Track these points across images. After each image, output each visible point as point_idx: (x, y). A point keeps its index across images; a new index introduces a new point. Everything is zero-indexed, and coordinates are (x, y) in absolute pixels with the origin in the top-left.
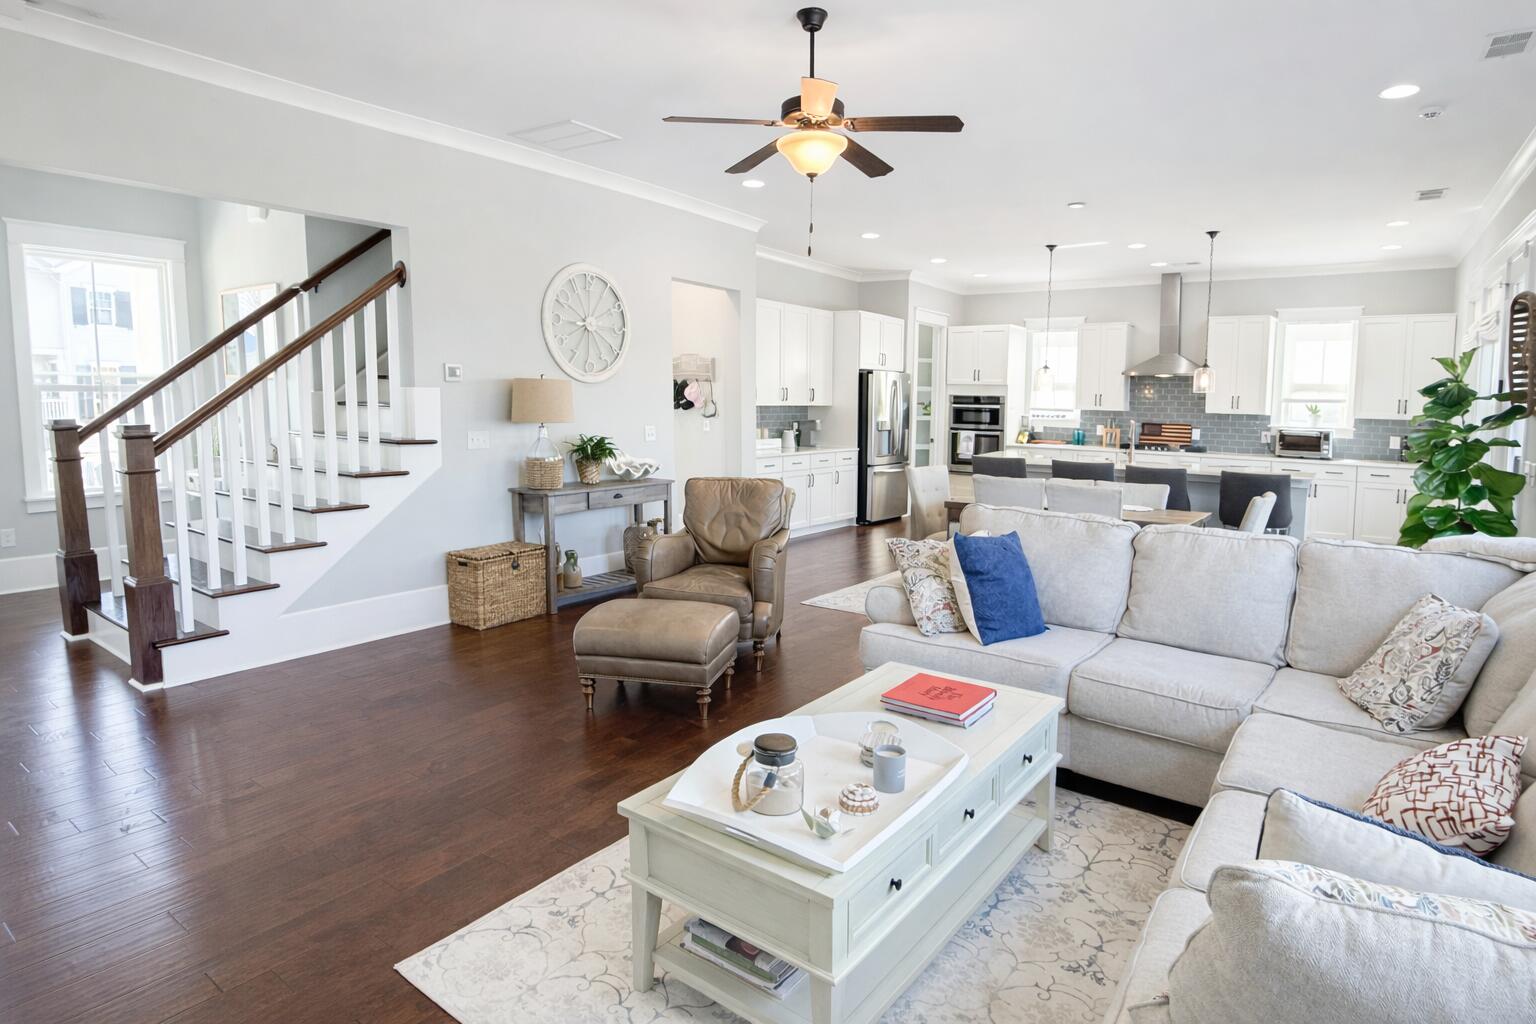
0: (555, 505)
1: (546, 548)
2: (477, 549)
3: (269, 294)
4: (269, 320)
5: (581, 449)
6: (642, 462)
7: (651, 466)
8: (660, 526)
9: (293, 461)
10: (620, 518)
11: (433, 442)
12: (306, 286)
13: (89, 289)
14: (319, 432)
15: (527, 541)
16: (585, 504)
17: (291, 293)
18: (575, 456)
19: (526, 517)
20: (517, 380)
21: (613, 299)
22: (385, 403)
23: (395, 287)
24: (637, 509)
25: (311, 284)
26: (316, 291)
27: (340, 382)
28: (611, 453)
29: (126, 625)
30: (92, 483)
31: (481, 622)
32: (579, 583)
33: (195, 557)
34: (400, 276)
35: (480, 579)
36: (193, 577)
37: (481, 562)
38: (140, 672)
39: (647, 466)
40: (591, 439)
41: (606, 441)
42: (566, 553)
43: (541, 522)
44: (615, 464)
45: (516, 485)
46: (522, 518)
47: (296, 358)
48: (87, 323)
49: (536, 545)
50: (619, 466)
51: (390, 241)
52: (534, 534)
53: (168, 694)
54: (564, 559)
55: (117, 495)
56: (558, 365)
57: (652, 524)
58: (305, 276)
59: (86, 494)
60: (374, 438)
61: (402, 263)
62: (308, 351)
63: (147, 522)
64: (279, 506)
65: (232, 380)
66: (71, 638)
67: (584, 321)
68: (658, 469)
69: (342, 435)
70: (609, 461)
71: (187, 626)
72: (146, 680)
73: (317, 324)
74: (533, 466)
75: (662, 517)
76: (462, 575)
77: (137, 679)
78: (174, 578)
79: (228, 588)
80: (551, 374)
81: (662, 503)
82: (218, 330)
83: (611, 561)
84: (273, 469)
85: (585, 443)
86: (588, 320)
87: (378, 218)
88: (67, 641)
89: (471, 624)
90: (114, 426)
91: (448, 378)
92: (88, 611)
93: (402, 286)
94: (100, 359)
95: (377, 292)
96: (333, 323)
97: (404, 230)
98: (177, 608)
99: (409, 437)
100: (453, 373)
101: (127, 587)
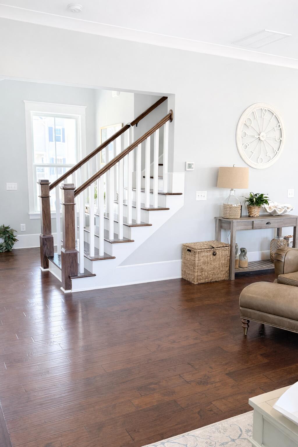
0: (236, 226)
1: (231, 246)
2: (197, 243)
3: (119, 128)
4: (118, 139)
5: (251, 200)
6: (283, 206)
7: (288, 208)
8: (291, 240)
9: (124, 201)
10: (269, 234)
11: (181, 194)
12: (133, 123)
13: (54, 127)
14: (134, 188)
15: (221, 241)
16: (251, 227)
17: (128, 127)
18: (247, 203)
19: (222, 230)
20: (221, 167)
21: (276, 122)
22: (161, 177)
23: (168, 123)
24: (279, 230)
25: (135, 123)
26: (137, 126)
27: (143, 167)
28: (266, 202)
29: (61, 268)
30: (53, 208)
31: (196, 281)
32: (246, 265)
33: (86, 241)
34: (170, 117)
35: (197, 259)
36: (85, 251)
37: (198, 250)
38: (64, 285)
39: (286, 208)
40: (256, 195)
41: (264, 196)
42: (241, 250)
43: (229, 233)
44: (269, 207)
45: (218, 216)
46: (220, 231)
47: (127, 155)
48: (53, 141)
49: (225, 244)
50: (270, 208)
51: (167, 100)
52: (225, 238)
53: (73, 295)
54: (239, 253)
55: (61, 213)
56: (243, 160)
57: (286, 238)
58: (133, 119)
59: (51, 212)
60: (156, 192)
61: (171, 110)
62: (131, 153)
63: (70, 226)
64: (118, 222)
65: (103, 165)
66: (44, 270)
67: (259, 135)
68: (292, 210)
69: (143, 190)
70: (265, 206)
71: (81, 271)
72: (66, 289)
73: (136, 141)
74: (226, 207)
75: (292, 235)
76: (189, 256)
77: (64, 288)
78: (78, 250)
79: (97, 257)
80: (239, 164)
81: (293, 227)
82: (99, 144)
83: (263, 255)
84: (116, 205)
85: (252, 196)
86: (261, 135)
87: (163, 91)
88: (42, 271)
89: (191, 280)
90: (61, 185)
91: (187, 169)
92: (49, 261)
93: (171, 121)
94: (57, 155)
95: (160, 125)
96: (142, 140)
97: (173, 95)
98: (78, 262)
99: (170, 192)
100: (190, 166)
101: (62, 252)
